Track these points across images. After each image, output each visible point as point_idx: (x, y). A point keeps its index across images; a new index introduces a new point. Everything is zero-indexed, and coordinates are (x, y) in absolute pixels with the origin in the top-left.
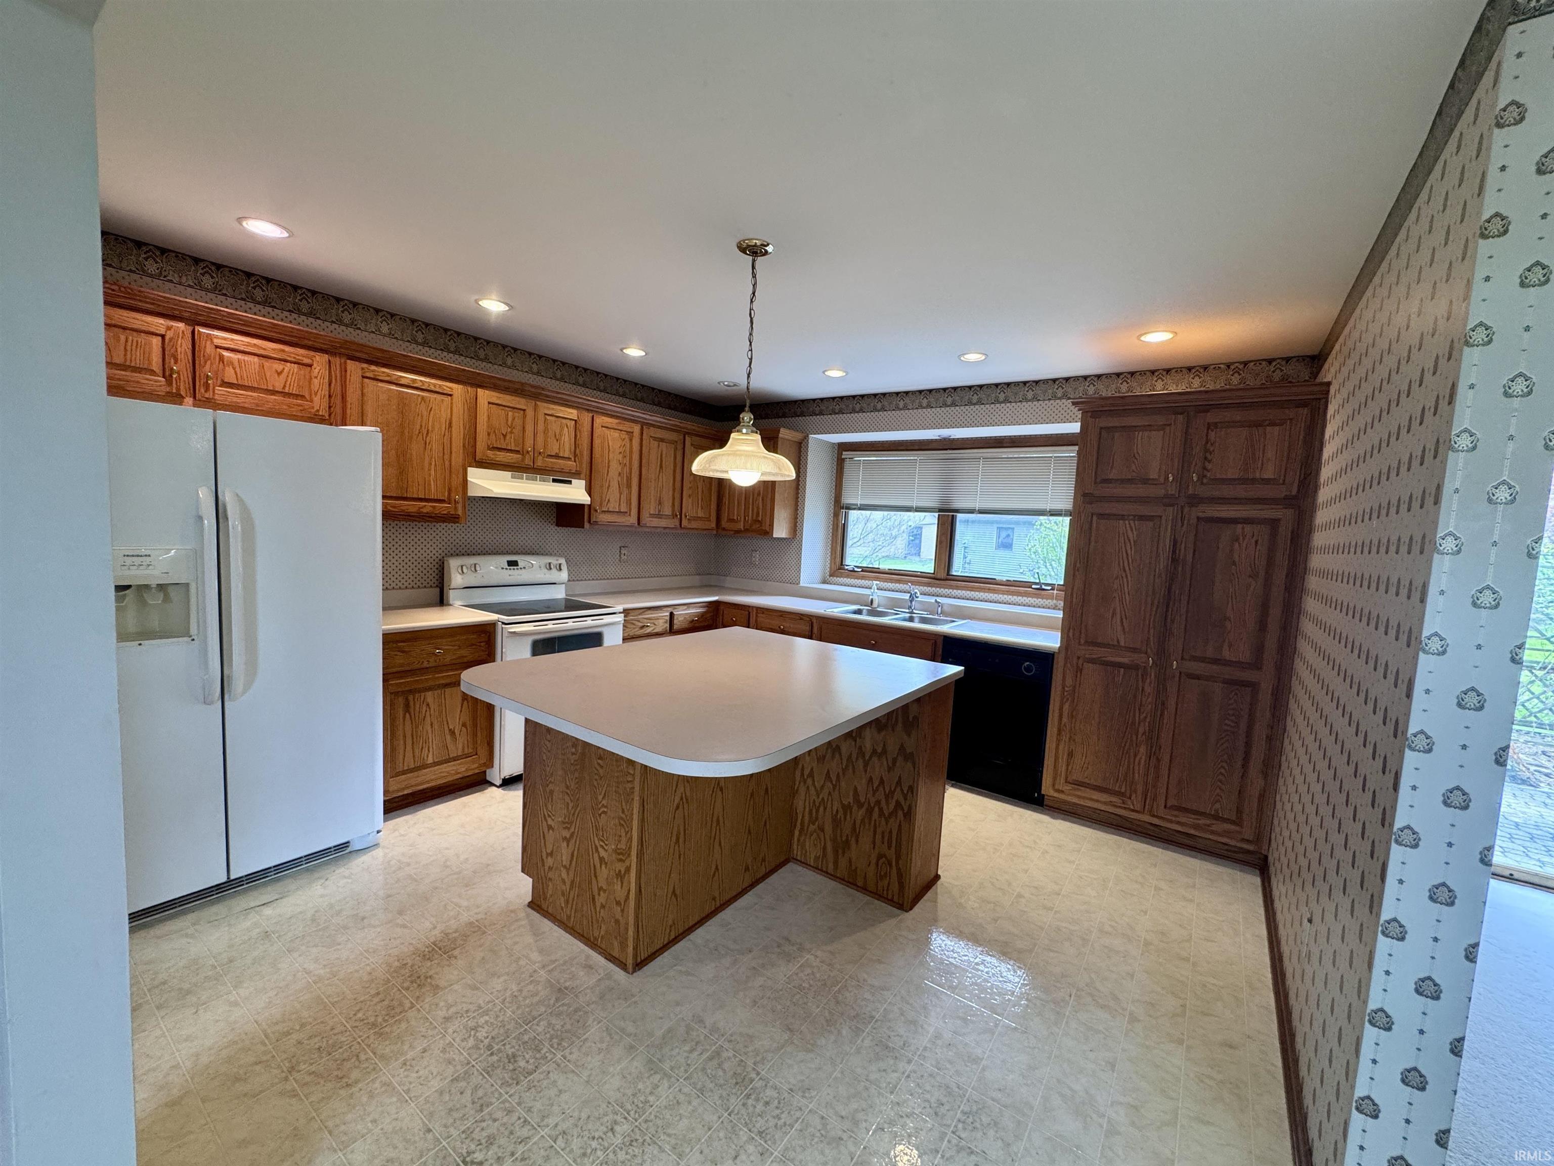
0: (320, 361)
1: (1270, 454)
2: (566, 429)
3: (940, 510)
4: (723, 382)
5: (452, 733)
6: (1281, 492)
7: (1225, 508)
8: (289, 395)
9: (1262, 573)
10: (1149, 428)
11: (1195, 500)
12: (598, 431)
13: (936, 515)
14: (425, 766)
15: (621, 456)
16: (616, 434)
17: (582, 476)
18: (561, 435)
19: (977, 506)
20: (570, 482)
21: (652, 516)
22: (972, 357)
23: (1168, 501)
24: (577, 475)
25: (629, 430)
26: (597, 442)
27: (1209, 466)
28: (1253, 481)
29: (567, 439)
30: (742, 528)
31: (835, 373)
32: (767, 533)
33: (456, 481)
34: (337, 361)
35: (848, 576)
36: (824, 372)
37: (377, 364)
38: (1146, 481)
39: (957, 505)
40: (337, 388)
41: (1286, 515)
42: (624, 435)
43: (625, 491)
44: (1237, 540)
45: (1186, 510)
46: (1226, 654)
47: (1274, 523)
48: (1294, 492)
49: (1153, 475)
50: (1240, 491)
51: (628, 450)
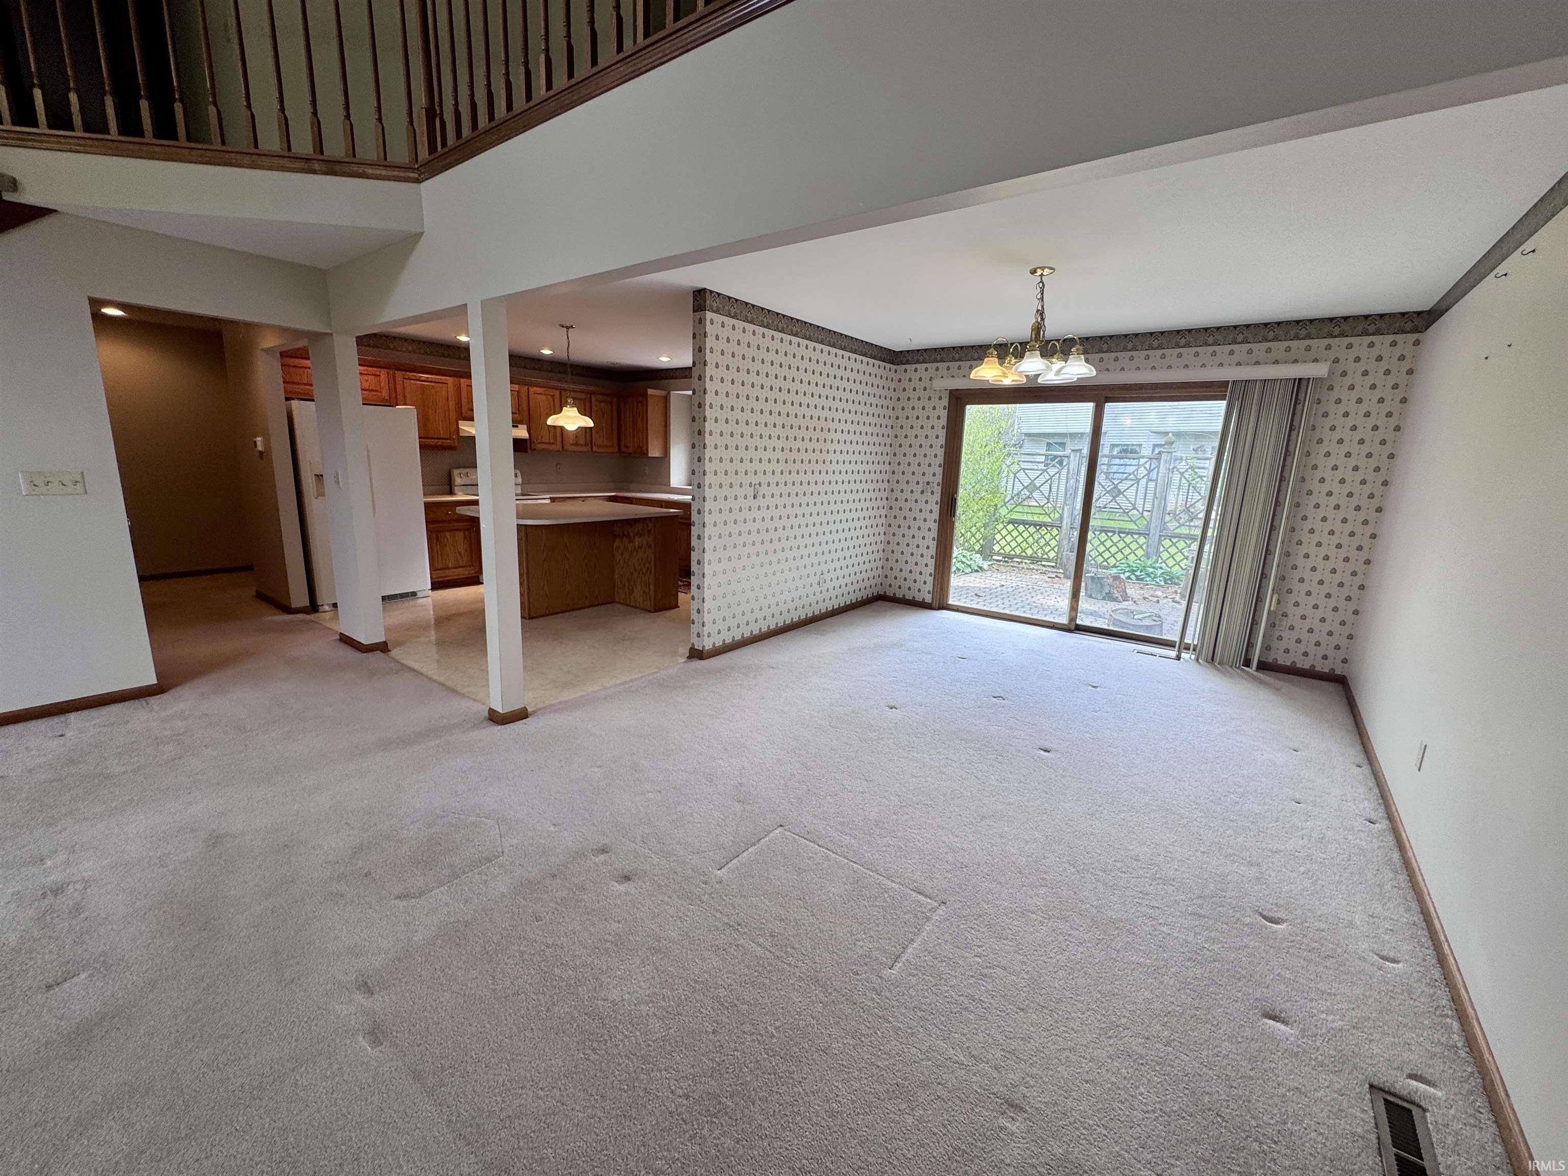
0: (383, 373)
5: (460, 554)
8: (372, 390)
12: (532, 396)
14: (449, 568)
16: (544, 397)
17: (524, 422)
24: (521, 422)
25: (552, 394)
26: (532, 402)
30: (632, 451)
32: (646, 454)
33: (453, 428)
34: (391, 372)
37: (410, 371)
40: (392, 386)
51: (552, 406)
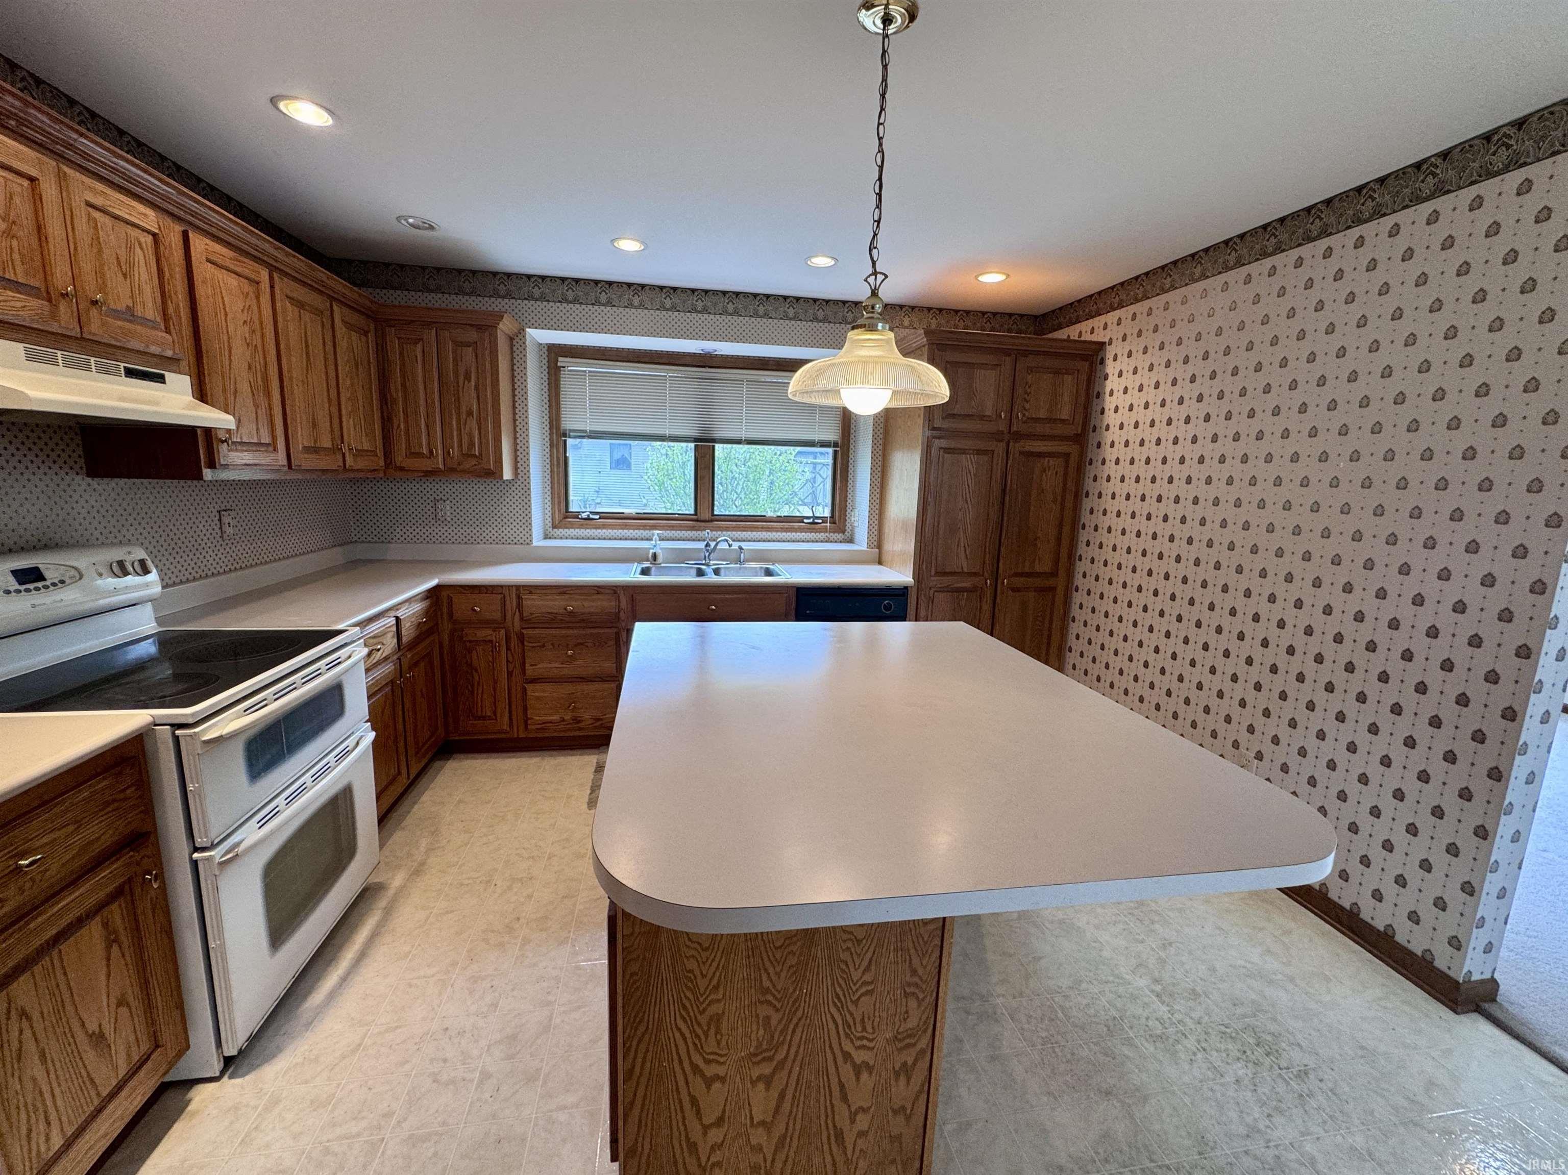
1: (1066, 399)
2: (138, 250)
3: (696, 440)
4: (406, 218)
6: (1070, 431)
7: (1039, 443)
9: (1059, 498)
10: (983, 366)
11: (1018, 436)
12: (202, 270)
13: (692, 445)
15: (247, 328)
16: (233, 281)
17: (184, 363)
18: (131, 265)
19: (743, 435)
20: (160, 379)
21: (307, 449)
22: (822, 261)
23: (997, 436)
24: (172, 363)
25: (253, 276)
26: (201, 291)
27: (1027, 406)
28: (1055, 421)
29: (144, 276)
30: (441, 466)
31: (629, 245)
32: (494, 473)
35: (581, 527)
36: (613, 241)
38: (982, 418)
39: (718, 434)
41: (1073, 449)
42: (247, 287)
43: (262, 400)
44: (1045, 471)
45: (1011, 444)
46: (1038, 568)
47: (1067, 456)
48: (1079, 432)
49: (988, 413)
50: (1047, 429)
51: (256, 318)
